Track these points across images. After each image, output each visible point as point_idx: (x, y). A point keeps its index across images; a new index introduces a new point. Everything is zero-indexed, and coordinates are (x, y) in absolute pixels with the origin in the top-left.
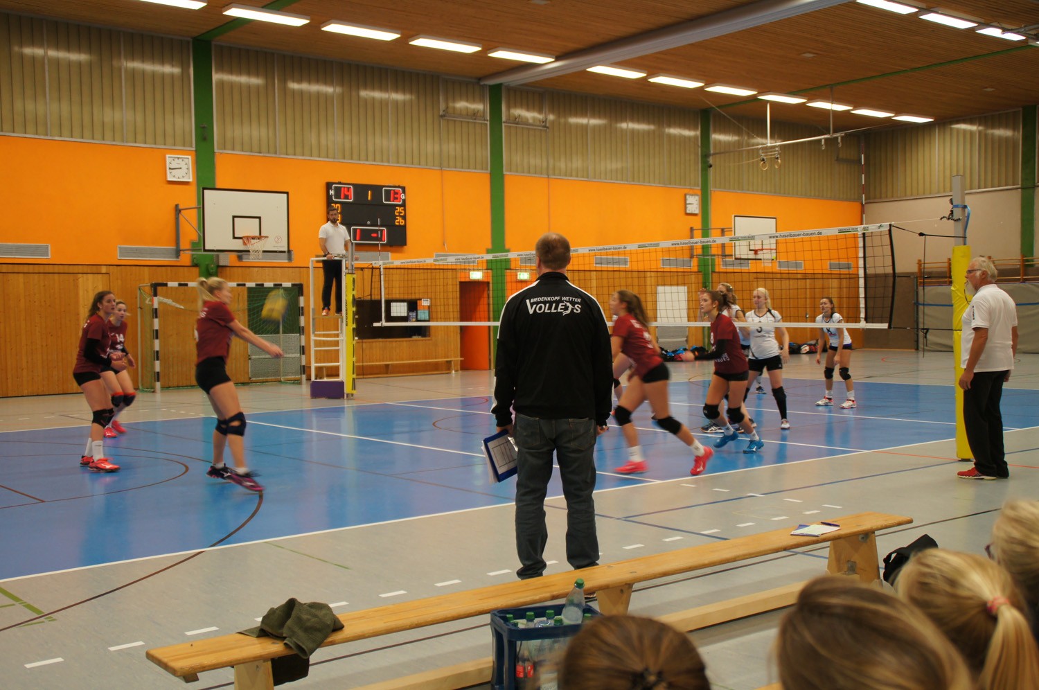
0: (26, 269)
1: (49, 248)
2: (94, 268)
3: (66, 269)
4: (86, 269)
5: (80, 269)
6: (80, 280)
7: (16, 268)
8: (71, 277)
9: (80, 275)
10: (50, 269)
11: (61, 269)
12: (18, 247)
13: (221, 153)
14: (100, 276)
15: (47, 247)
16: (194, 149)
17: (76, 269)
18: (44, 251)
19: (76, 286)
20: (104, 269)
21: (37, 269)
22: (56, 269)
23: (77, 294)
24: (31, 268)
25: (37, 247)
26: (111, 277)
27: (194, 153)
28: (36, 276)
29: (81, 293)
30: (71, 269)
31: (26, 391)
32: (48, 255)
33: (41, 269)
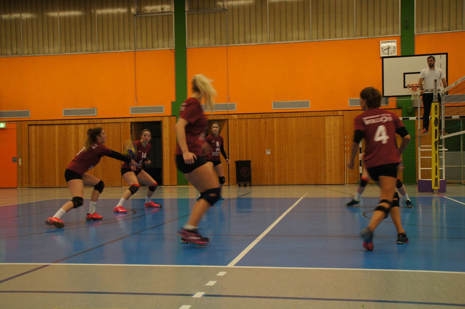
0: (296, 115)
1: (309, 102)
2: (334, 113)
3: (319, 114)
4: (330, 113)
5: (326, 113)
6: (326, 120)
7: (292, 115)
8: (321, 118)
9: (326, 117)
10: (310, 114)
11: (316, 114)
12: (293, 103)
13: (419, 35)
14: (338, 117)
15: (308, 102)
16: (400, 35)
17: (324, 114)
18: (306, 104)
19: (324, 124)
20: (340, 113)
21: (302, 114)
22: (313, 114)
23: (324, 128)
24: (299, 114)
25: (303, 102)
26: (345, 117)
27: (400, 37)
28: (302, 118)
29: (327, 127)
30: (321, 114)
31: (296, 182)
32: (308, 107)
33: (305, 114)
